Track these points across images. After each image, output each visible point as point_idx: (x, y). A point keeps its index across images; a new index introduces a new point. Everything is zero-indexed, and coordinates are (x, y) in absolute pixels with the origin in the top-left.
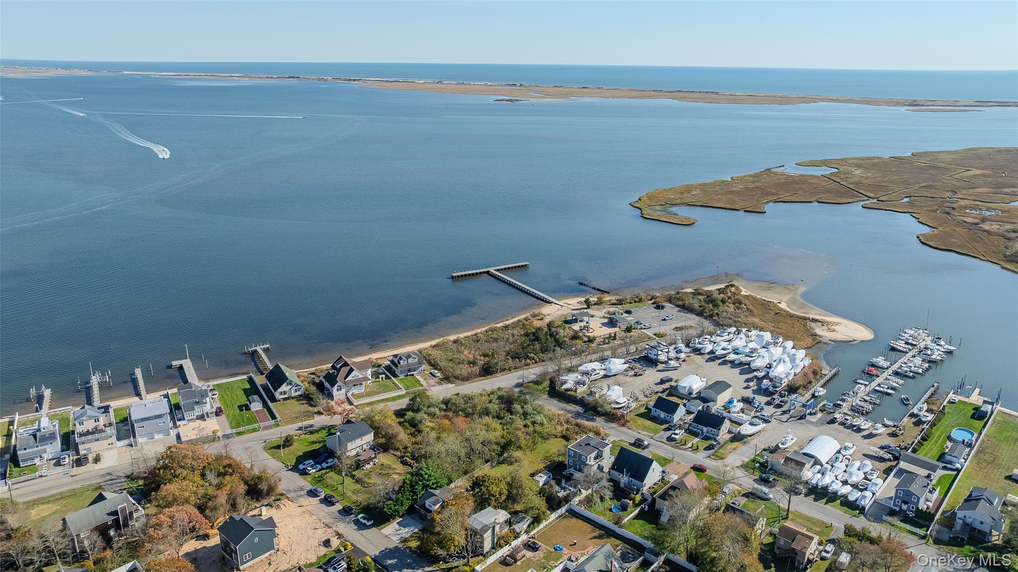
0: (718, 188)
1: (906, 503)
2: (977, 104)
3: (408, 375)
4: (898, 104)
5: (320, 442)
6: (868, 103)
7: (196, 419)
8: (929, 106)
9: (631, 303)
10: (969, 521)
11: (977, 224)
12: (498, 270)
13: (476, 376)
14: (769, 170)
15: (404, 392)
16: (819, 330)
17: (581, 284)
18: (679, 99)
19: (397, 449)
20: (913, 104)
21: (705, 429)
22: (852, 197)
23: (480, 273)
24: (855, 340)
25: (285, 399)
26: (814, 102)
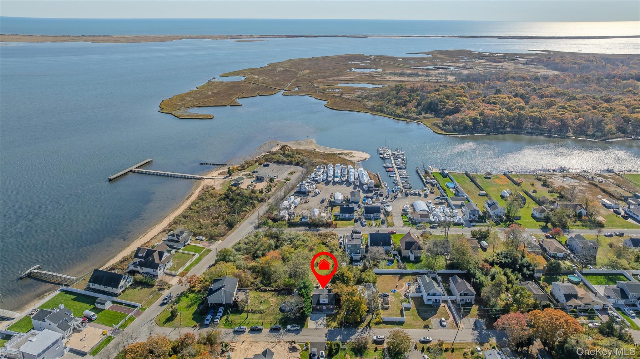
0: (198, 95)
1: (474, 215)
2: (262, 36)
3: (185, 246)
4: (225, 38)
5: (192, 304)
6: (209, 37)
7: (72, 333)
8: (241, 38)
9: (248, 167)
10: (496, 213)
11: (340, 96)
12: (136, 168)
13: (228, 231)
14: (210, 81)
15: (198, 256)
16: (347, 158)
17: (202, 164)
18: (87, 41)
19: (248, 286)
20: (232, 37)
21: (372, 215)
22: (272, 91)
23: (127, 173)
24: (366, 159)
25: (123, 292)
26: (179, 39)
